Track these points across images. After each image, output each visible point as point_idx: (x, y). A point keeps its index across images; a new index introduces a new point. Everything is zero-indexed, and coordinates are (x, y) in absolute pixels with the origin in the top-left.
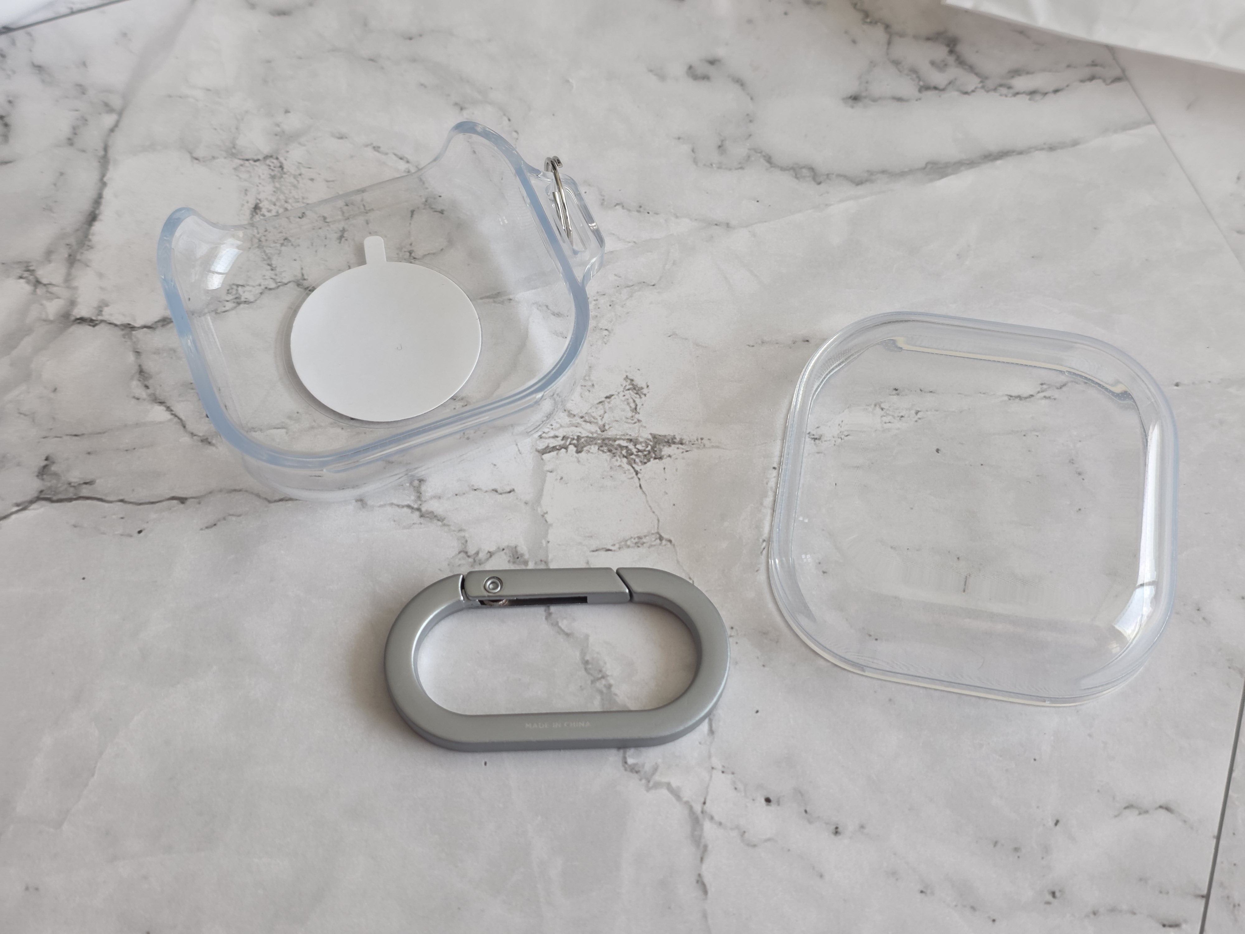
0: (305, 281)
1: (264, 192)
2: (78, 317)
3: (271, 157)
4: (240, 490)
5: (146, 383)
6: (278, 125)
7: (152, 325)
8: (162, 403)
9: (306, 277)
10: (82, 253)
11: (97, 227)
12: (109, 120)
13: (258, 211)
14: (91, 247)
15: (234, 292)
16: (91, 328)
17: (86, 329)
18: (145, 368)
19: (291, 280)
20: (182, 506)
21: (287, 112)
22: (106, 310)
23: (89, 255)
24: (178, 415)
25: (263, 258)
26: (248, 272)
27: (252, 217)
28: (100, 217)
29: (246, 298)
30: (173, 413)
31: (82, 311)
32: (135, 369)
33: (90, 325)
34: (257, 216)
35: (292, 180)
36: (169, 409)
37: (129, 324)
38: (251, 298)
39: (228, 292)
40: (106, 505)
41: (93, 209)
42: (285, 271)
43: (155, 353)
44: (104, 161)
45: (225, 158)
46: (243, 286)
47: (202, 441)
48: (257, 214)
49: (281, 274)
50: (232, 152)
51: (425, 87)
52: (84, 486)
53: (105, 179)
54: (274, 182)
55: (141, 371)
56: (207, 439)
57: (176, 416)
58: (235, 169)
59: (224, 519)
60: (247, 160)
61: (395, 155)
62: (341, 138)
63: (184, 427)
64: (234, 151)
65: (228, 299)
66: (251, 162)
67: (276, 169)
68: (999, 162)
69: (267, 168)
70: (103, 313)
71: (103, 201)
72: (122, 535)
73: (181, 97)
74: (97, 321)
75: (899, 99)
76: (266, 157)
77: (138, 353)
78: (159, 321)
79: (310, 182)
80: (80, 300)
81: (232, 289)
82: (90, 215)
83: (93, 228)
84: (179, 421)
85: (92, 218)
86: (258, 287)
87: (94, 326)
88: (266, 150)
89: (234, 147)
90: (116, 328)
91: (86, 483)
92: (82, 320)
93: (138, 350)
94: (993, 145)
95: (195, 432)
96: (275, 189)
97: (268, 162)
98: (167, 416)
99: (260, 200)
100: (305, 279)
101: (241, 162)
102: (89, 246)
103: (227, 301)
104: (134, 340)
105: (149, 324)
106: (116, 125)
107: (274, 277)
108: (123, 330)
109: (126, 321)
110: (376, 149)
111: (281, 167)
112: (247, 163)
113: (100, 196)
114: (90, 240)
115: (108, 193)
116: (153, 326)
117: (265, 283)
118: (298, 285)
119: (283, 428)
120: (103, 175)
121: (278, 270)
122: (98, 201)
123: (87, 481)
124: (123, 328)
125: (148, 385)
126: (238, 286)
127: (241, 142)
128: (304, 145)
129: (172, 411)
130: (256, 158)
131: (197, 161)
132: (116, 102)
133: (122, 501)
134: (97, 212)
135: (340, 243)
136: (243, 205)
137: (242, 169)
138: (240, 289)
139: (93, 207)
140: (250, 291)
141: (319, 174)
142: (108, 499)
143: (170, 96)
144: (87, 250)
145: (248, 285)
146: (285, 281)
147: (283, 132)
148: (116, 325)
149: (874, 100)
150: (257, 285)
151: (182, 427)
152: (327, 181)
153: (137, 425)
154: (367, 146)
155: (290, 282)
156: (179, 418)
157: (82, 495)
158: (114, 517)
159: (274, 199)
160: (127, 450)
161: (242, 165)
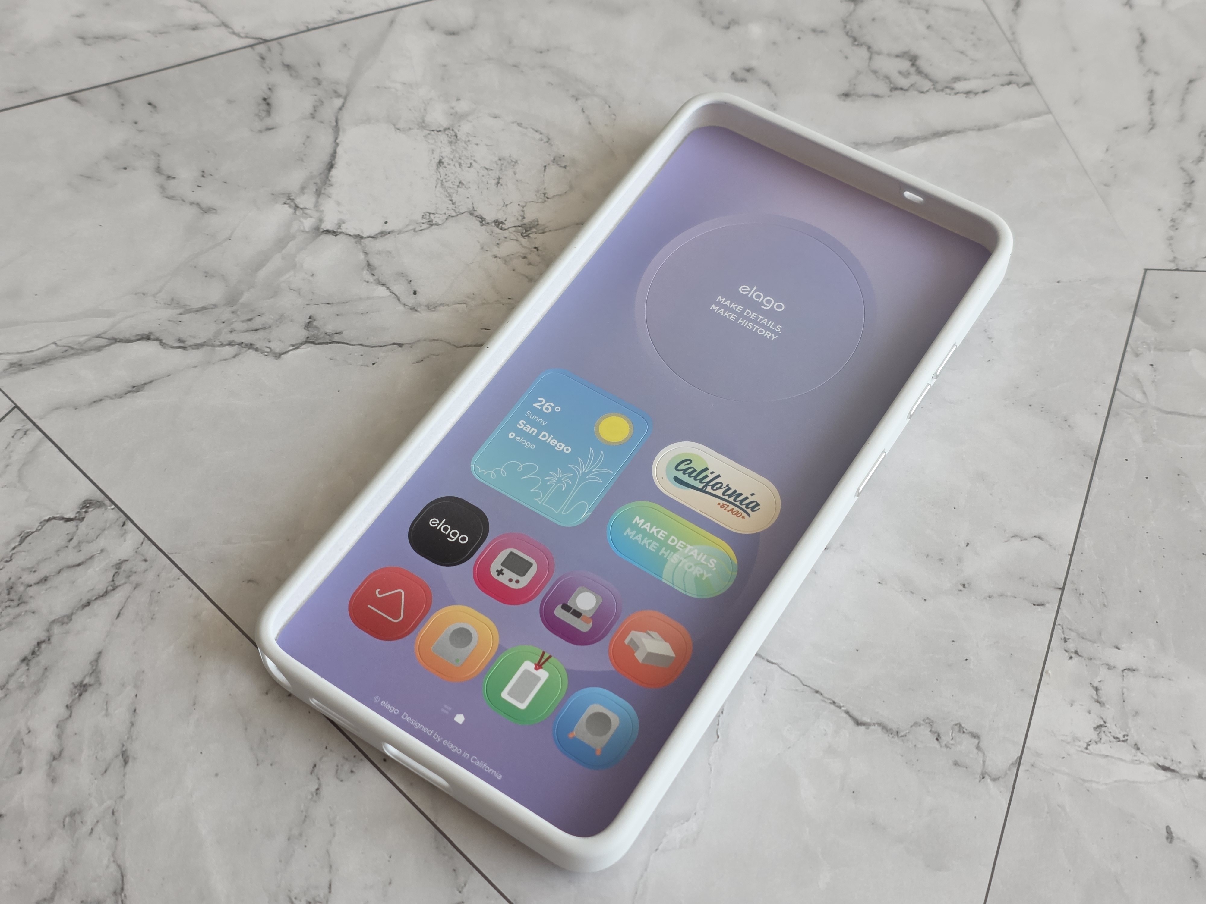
0: (475, 212)
1: (445, 151)
2: (325, 229)
3: (449, 129)
4: (437, 340)
5: (372, 272)
6: (453, 108)
7: (375, 235)
8: (383, 285)
9: (475, 209)
10: (325, 189)
11: (334, 172)
12: (338, 102)
13: (441, 164)
14: (331, 185)
15: (428, 217)
16: (334, 236)
17: (331, 237)
18: (371, 263)
19: (465, 211)
20: (400, 349)
21: (458, 100)
22: (343, 226)
23: (330, 190)
24: (394, 293)
25: (446, 195)
26: (436, 204)
27: (438, 168)
28: (336, 166)
29: (436, 222)
30: (391, 291)
31: (327, 226)
32: (365, 263)
33: (333, 235)
34: (441, 168)
35: (463, 144)
36: (388, 289)
37: (359, 235)
38: (440, 222)
39: (423, 217)
40: (351, 347)
41: (330, 160)
42: (462, 205)
43: (377, 254)
44: (337, 129)
45: (418, 129)
46: (433, 214)
47: (411, 309)
48: (441, 166)
49: (459, 207)
50: (422, 125)
51: (552, 84)
52: (336, 335)
53: (337, 141)
54: (451, 146)
55: (369, 265)
56: (414, 308)
57: (393, 293)
58: (425, 137)
59: (428, 357)
60: (433, 131)
61: (533, 129)
62: (496, 117)
63: (399, 300)
64: (423, 124)
65: (423, 222)
66: (436, 132)
67: (452, 137)
68: (943, 138)
69: (446, 136)
70: (342, 227)
71: (337, 155)
72: (362, 365)
73: (385, 88)
74: (337, 232)
75: (877, 96)
76: (445, 130)
77: (366, 253)
78: (379, 233)
79: (475, 146)
80: (325, 219)
81: (426, 215)
82: (329, 164)
83: (331, 172)
84: (395, 296)
85: (331, 166)
86: (444, 215)
87: (336, 236)
88: (445, 125)
89: (423, 122)
90: (351, 237)
91: (336, 333)
92: (327, 232)
93: (366, 252)
94: (940, 126)
95: (406, 304)
96: (451, 150)
97: (447, 132)
98: (388, 293)
99: (442, 157)
100: (475, 211)
101: (429, 132)
102: (329, 184)
103: (423, 223)
104: (363, 245)
105: (372, 235)
106: (343, 106)
107: (454, 209)
108: (355, 238)
109: (357, 233)
110: (520, 125)
111: (456, 136)
112: (433, 133)
113: (335, 152)
114: (330, 181)
115: (340, 150)
116: (375, 237)
117: (448, 213)
118: (471, 214)
119: (464, 304)
120: (336, 139)
121: (457, 204)
122: (334, 155)
123: (338, 332)
124: (355, 237)
125: (374, 273)
126: (430, 213)
127: (429, 119)
128: (471, 122)
129: (390, 290)
130: (438, 130)
131: (398, 131)
132: (343, 91)
133: (361, 345)
134: (333, 162)
135: (497, 187)
136: (431, 160)
137: (429, 136)
138: (432, 216)
139: (330, 159)
140: (439, 218)
141: (482, 141)
142: (352, 343)
143: (378, 87)
144: (328, 187)
145: (437, 213)
146: (462, 211)
147: (456, 113)
148: (350, 235)
149: (860, 96)
150: (443, 214)
151: (397, 300)
152: (487, 146)
153: (368, 298)
154: (513, 123)
155: (465, 212)
156: (395, 295)
157: (334, 340)
158: (356, 354)
159: (452, 157)
160: (362, 314)
161: (429, 134)
